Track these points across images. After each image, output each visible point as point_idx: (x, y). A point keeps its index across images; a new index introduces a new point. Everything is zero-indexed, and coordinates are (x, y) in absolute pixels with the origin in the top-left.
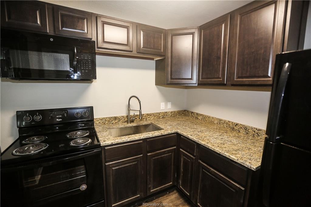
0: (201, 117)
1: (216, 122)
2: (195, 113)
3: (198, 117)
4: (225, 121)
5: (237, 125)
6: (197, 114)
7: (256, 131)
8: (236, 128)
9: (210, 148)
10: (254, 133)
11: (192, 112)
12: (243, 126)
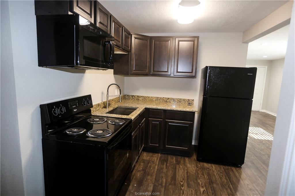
0: (142, 98)
1: (154, 100)
2: (136, 96)
3: (139, 99)
4: (161, 98)
5: (169, 98)
6: (138, 96)
7: (179, 100)
8: (168, 101)
9: (174, 110)
10: (178, 101)
11: (133, 96)
12: (172, 98)
